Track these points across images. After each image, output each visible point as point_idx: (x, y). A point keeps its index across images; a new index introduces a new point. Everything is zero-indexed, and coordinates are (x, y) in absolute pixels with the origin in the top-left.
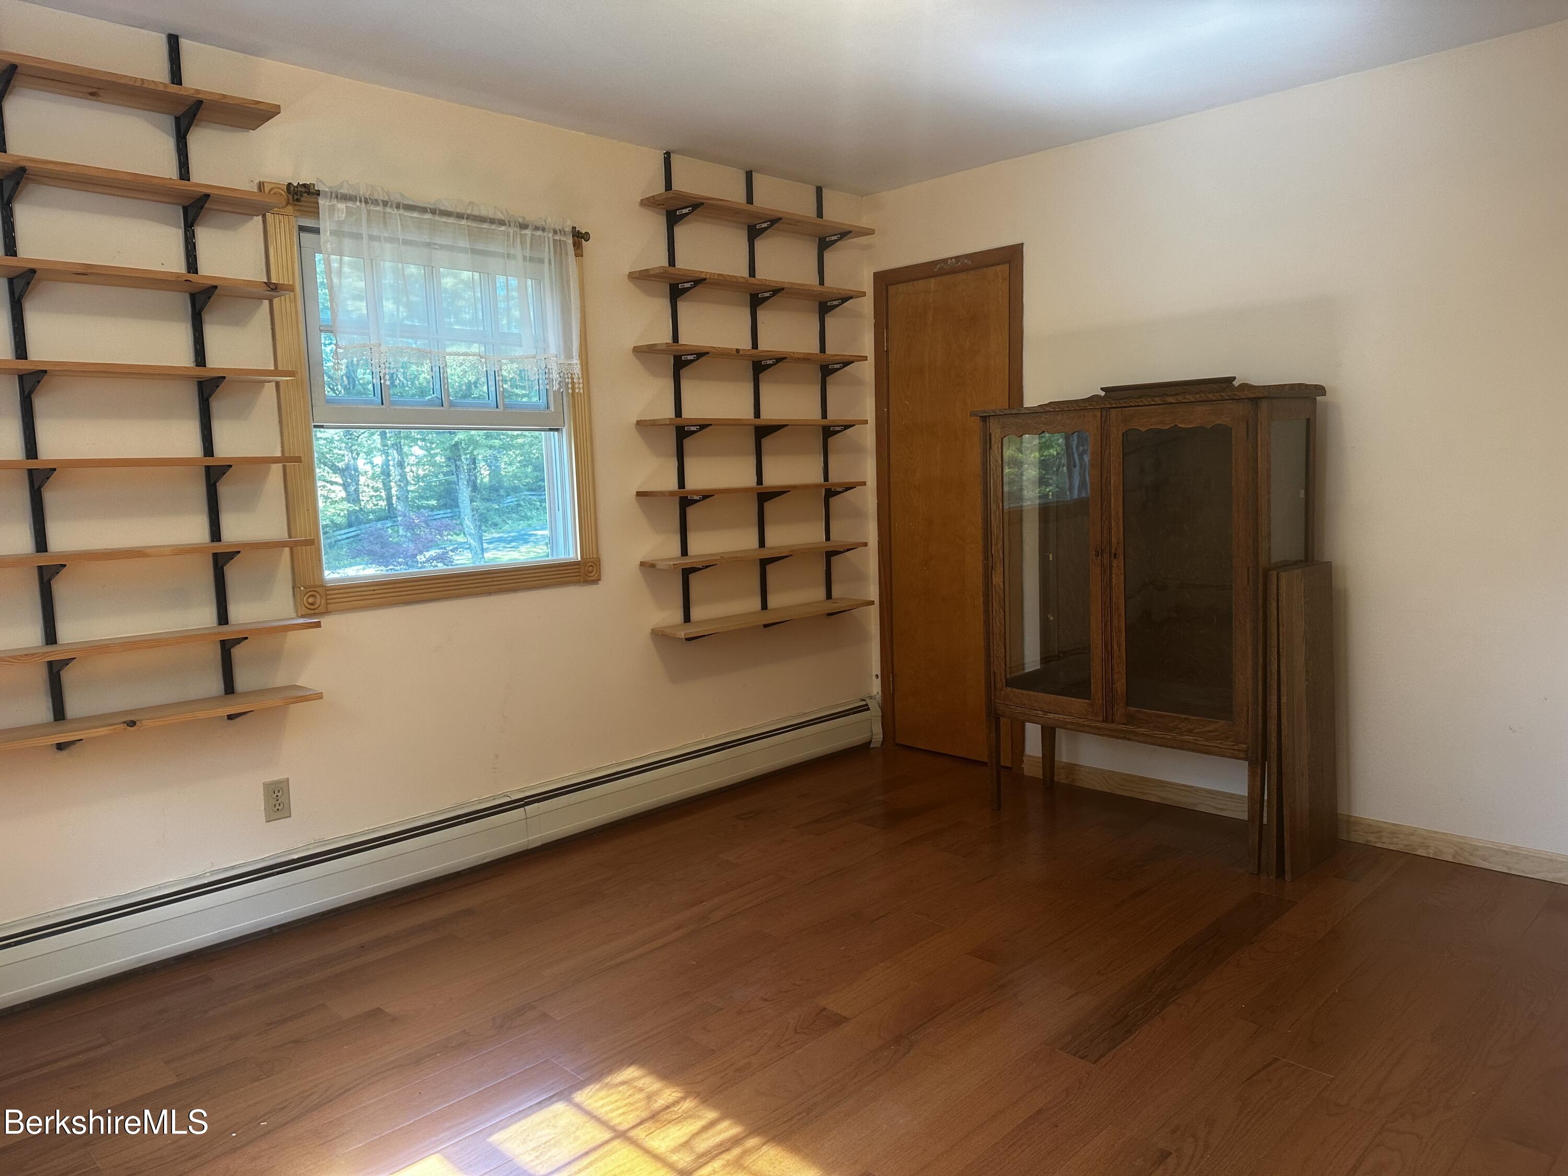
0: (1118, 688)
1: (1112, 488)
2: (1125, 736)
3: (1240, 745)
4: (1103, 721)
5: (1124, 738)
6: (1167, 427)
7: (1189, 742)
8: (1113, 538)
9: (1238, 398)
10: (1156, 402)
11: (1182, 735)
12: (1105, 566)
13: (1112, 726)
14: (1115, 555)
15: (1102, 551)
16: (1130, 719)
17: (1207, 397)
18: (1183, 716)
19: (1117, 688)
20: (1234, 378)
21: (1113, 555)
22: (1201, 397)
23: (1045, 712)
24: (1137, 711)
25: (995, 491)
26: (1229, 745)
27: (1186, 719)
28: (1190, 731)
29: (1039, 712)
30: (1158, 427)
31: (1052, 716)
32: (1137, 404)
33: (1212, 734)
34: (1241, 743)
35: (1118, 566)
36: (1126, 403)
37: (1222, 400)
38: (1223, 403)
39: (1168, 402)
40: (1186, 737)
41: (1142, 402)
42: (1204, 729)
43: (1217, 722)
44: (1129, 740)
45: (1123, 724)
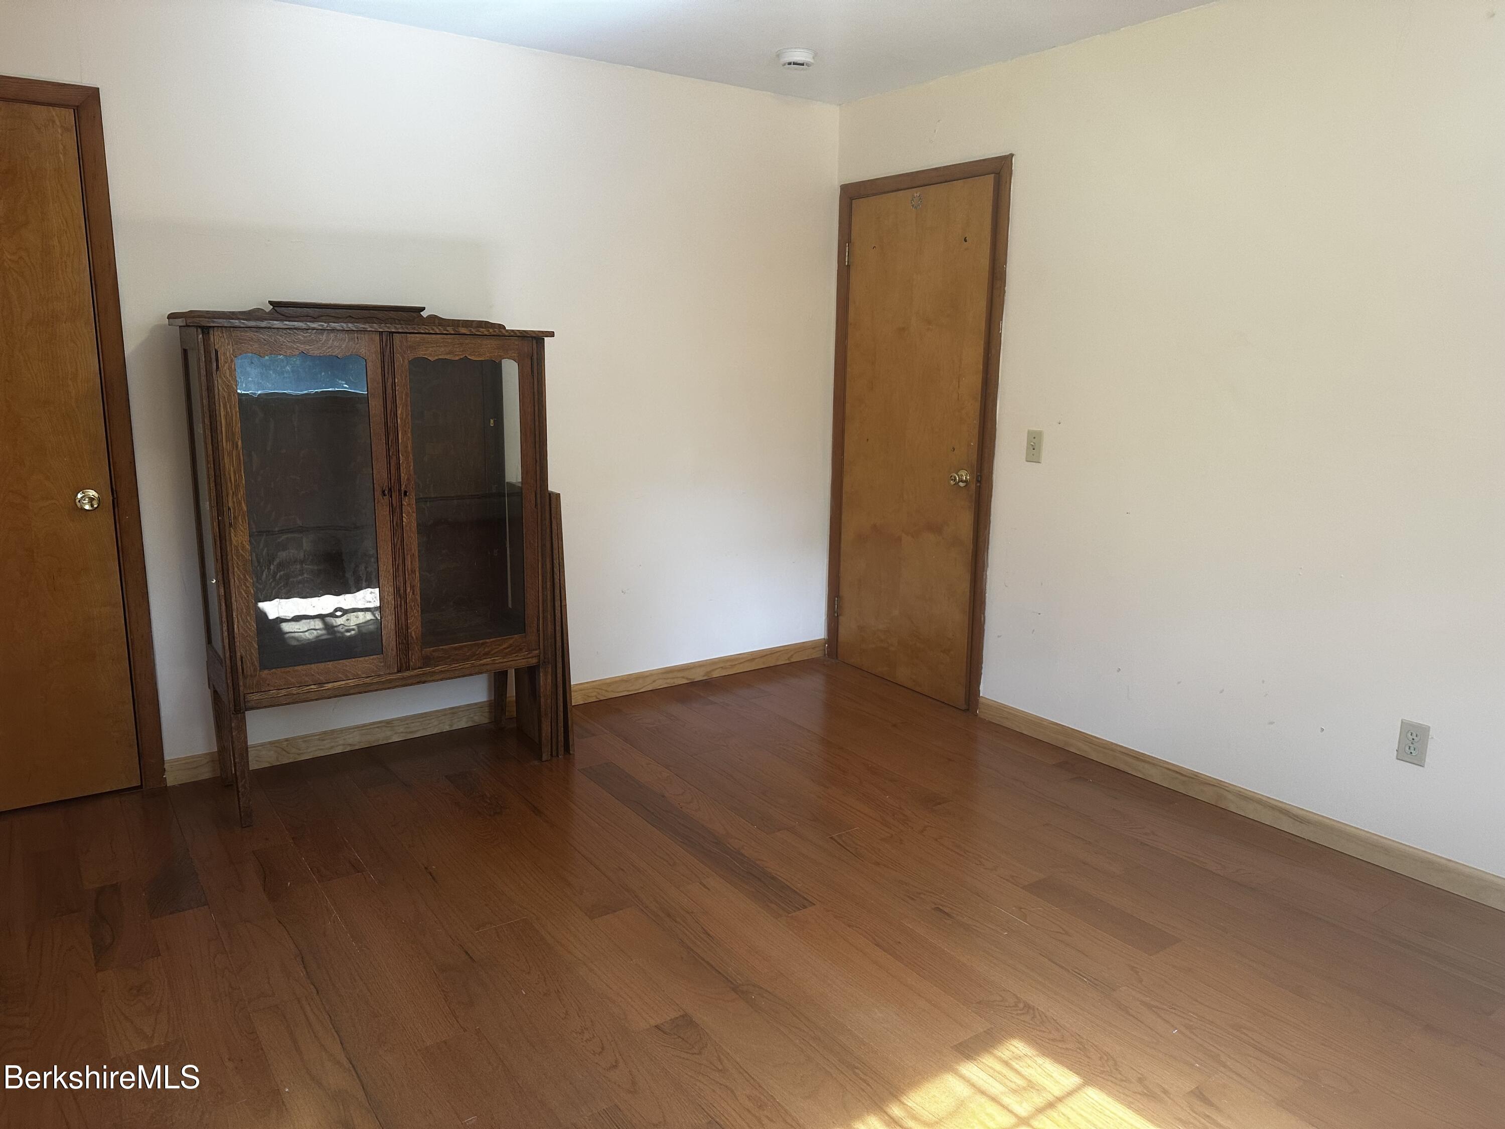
0: (413, 633)
1: (399, 421)
2: (420, 680)
3: (534, 652)
4: (399, 672)
5: (419, 683)
6: (457, 358)
7: (487, 664)
8: (403, 475)
9: (529, 336)
10: (447, 331)
11: (481, 660)
12: (395, 505)
13: (407, 674)
14: (405, 493)
15: (390, 490)
16: (427, 661)
17: (500, 332)
18: (481, 642)
19: (411, 633)
20: (423, 309)
21: (403, 492)
22: (495, 331)
23: (321, 684)
24: (433, 651)
25: (229, 425)
26: (524, 656)
27: (483, 644)
28: (487, 654)
29: (312, 687)
30: (448, 357)
31: (330, 686)
32: (427, 331)
33: (507, 650)
34: (534, 650)
35: (409, 505)
36: (414, 328)
37: (509, 336)
38: (509, 339)
39: (460, 333)
40: (485, 660)
41: (433, 329)
42: (501, 648)
43: (512, 638)
44: (424, 682)
45: (419, 668)
